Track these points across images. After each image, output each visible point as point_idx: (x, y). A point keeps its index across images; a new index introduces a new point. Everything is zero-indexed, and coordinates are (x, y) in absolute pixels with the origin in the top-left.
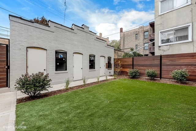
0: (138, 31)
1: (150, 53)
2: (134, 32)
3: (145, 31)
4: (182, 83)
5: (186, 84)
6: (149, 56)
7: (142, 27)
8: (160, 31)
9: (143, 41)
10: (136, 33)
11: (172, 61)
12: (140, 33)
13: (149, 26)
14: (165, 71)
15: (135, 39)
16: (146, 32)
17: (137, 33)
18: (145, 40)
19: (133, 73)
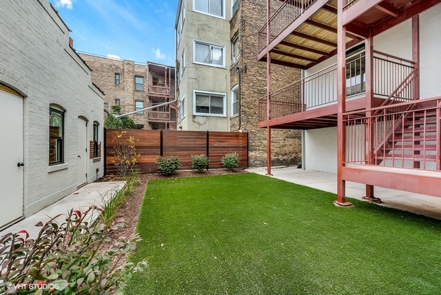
0: (122, 67)
1: (150, 123)
2: (111, 66)
3: (138, 74)
4: (233, 171)
5: (236, 172)
6: (145, 128)
7: (131, 63)
8: (195, 91)
9: (133, 94)
10: (116, 71)
11: (220, 142)
12: (126, 75)
13: (147, 67)
14: (212, 156)
15: (113, 83)
16: (139, 77)
17: (119, 72)
18: (136, 94)
19: (172, 164)
